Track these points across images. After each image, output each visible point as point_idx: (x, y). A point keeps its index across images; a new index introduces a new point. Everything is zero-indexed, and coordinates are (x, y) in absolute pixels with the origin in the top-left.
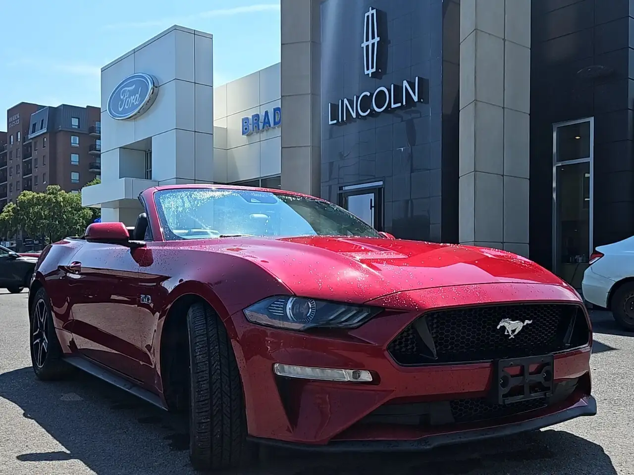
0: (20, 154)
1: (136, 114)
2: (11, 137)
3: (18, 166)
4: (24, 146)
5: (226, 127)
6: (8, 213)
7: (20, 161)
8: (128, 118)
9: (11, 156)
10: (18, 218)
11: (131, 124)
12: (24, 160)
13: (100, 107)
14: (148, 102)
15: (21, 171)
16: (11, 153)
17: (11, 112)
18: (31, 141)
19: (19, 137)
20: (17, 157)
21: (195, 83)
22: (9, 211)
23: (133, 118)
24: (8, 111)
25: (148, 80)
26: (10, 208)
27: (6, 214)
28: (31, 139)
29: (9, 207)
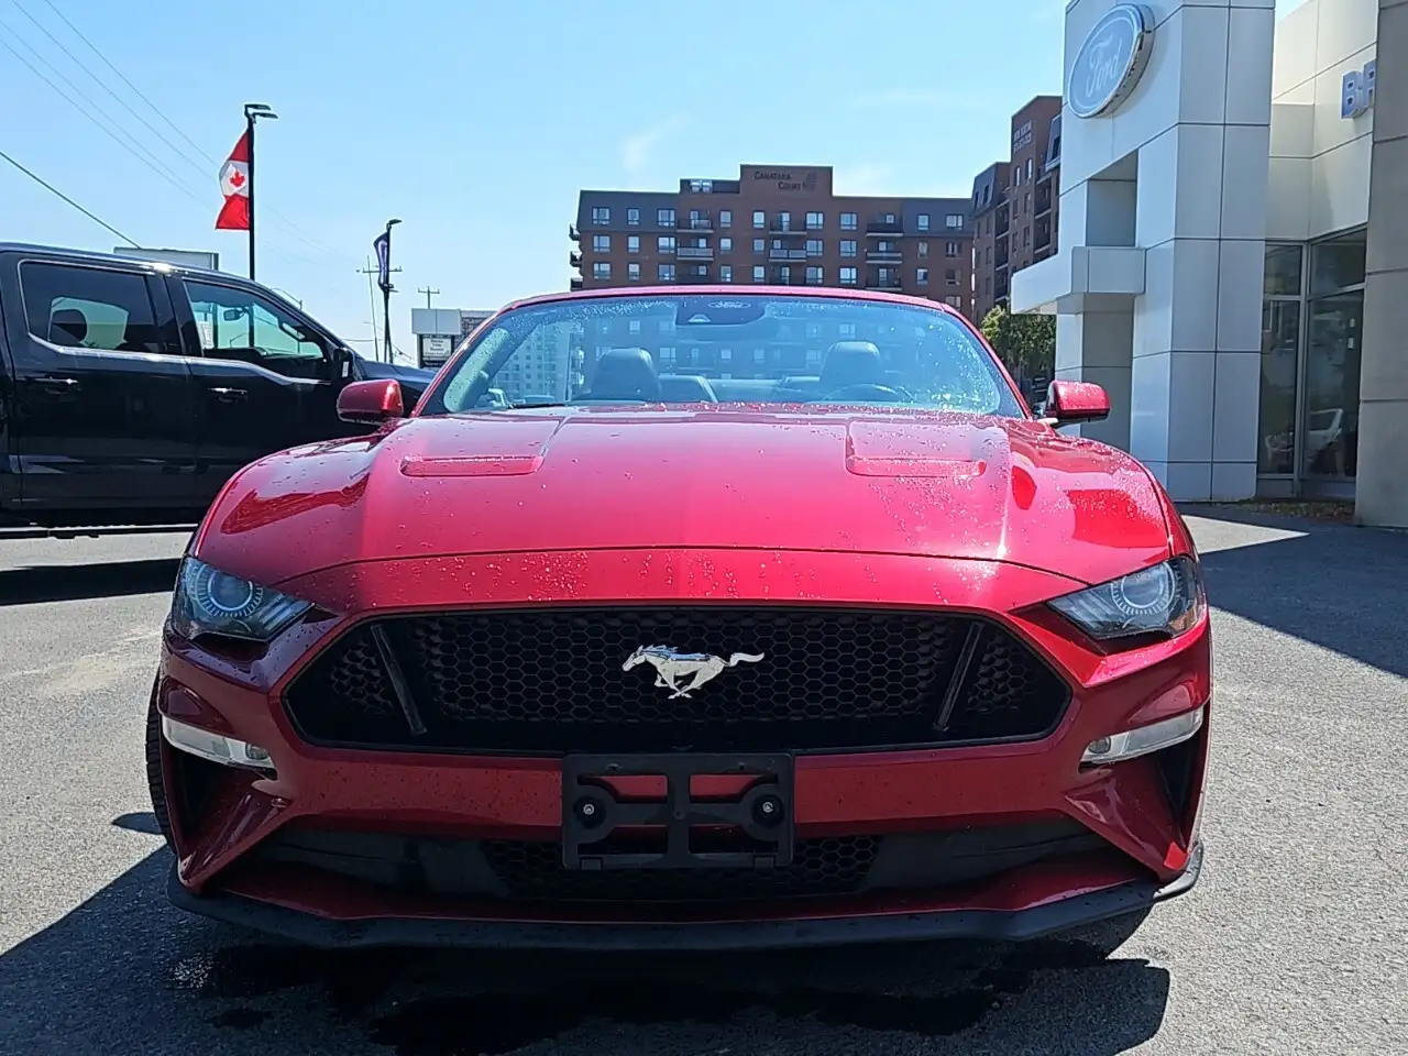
0: (1031, 207)
1: (1112, 101)
2: (1016, 171)
3: (1026, 230)
4: (1037, 187)
5: (1312, 103)
6: (990, 329)
7: (1030, 219)
8: (1099, 113)
9: (1015, 212)
10: (1007, 337)
11: (1105, 123)
12: (1037, 217)
13: (1060, 94)
14: (1132, 69)
15: (1031, 240)
16: (1015, 203)
17: (1018, 121)
18: (1050, 174)
19: (1030, 171)
20: (1025, 212)
21: (1230, 7)
22: (992, 325)
23: (1107, 110)
24: (1014, 118)
25: (1133, 16)
26: (995, 318)
27: (987, 330)
28: (1050, 171)
29: (994, 315)
